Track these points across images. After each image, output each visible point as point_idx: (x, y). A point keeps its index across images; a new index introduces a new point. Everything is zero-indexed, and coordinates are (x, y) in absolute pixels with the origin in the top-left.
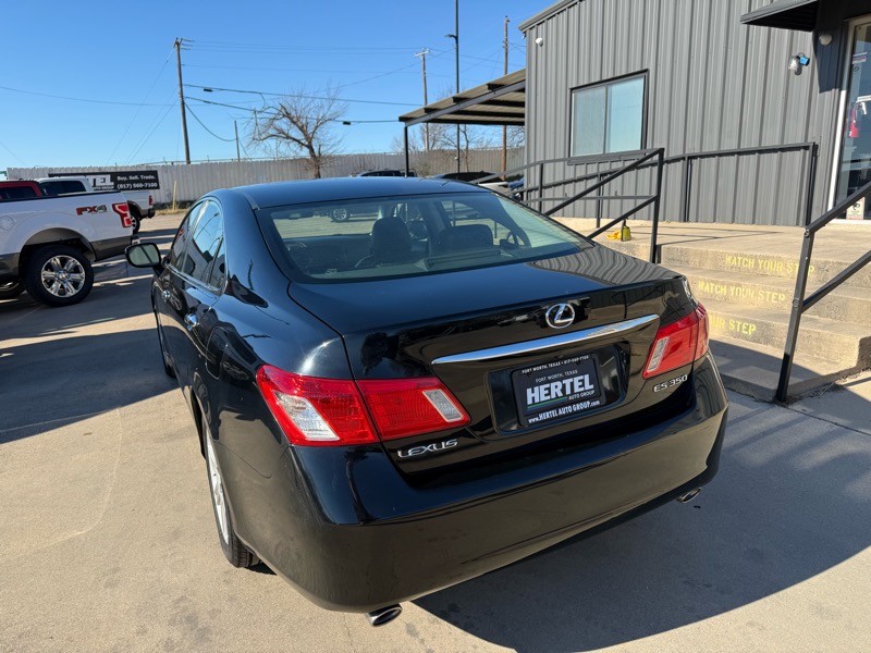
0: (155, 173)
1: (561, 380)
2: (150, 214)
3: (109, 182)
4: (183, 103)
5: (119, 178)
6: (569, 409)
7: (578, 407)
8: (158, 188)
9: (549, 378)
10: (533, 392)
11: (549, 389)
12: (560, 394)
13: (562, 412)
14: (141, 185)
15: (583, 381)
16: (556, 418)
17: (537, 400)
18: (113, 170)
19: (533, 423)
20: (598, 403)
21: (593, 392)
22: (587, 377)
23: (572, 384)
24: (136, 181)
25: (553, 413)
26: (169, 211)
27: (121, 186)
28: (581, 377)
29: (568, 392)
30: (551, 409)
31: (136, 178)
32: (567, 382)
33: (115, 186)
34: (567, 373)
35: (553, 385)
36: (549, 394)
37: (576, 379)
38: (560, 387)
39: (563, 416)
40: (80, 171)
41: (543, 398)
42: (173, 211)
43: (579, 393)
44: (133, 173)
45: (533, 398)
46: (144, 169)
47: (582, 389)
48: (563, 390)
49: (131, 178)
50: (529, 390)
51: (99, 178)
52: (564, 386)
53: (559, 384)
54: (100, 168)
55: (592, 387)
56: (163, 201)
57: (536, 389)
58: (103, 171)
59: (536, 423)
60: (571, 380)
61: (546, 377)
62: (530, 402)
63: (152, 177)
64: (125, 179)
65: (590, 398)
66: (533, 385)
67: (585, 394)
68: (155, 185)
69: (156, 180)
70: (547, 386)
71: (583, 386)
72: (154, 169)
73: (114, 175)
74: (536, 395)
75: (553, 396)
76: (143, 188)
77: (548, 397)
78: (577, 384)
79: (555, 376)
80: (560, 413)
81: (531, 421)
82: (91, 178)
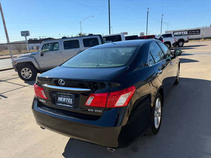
0: (199, 30)
1: (66, 98)
3: (187, 33)
5: (190, 32)
7: (67, 106)
8: (200, 34)
11: (63, 99)
12: (65, 101)
13: (64, 105)
14: (195, 33)
15: (70, 100)
16: (62, 106)
17: (60, 100)
18: (189, 30)
20: (72, 107)
21: (72, 104)
22: (71, 99)
23: (68, 100)
24: (194, 33)
26: (201, 40)
27: (190, 34)
28: (70, 99)
29: (67, 101)
30: (62, 104)
31: (194, 31)
32: (67, 99)
33: (188, 34)
35: (64, 98)
36: (63, 100)
37: (69, 99)
38: (65, 99)
39: (64, 106)
40: (180, 31)
41: (61, 100)
42: (202, 40)
43: (69, 102)
46: (197, 29)
47: (70, 102)
48: (66, 100)
49: (193, 32)
50: (59, 97)
51: (185, 32)
52: (66, 99)
53: (65, 98)
54: (185, 30)
55: (72, 102)
56: (200, 38)
57: (60, 98)
58: (186, 30)
60: (68, 99)
61: (63, 96)
62: (59, 100)
63: (199, 31)
67: (70, 103)
68: (199, 33)
69: (200, 32)
70: (63, 98)
71: (70, 101)
72: (199, 29)
73: (188, 31)
74: (60, 99)
75: (63, 101)
76: (196, 34)
77: (62, 101)
78: (69, 100)
79: (65, 96)
81: (57, 104)
82: (183, 32)
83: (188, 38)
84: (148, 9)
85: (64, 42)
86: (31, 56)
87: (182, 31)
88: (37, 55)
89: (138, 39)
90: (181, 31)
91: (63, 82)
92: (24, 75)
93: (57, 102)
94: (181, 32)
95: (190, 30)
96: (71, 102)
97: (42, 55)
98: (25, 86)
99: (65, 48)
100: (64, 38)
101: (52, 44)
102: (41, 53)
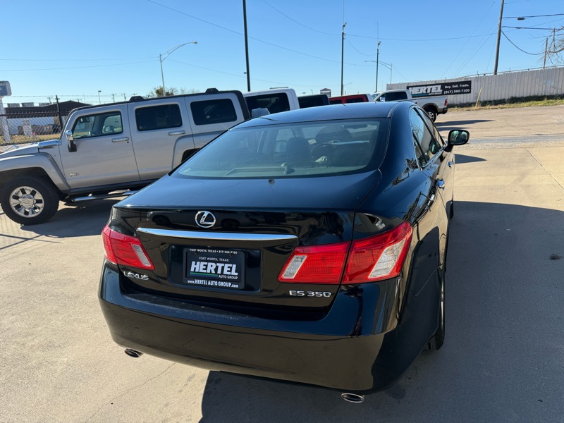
0: (469, 83)
1: (216, 262)
2: (444, 112)
3: (440, 90)
4: (500, 31)
5: (446, 87)
6: (215, 283)
7: (222, 284)
8: (470, 92)
9: (208, 259)
10: (196, 264)
11: (207, 266)
12: (213, 272)
13: (211, 283)
14: (459, 91)
15: (231, 268)
16: (205, 286)
17: (197, 270)
18: (443, 82)
19: (190, 284)
20: (237, 286)
21: (237, 278)
22: (234, 266)
23: (223, 268)
24: (456, 89)
25: (205, 282)
26: (473, 108)
27: (446, 92)
28: (230, 265)
29: (219, 272)
30: (204, 279)
31: (457, 86)
32: (220, 265)
33: (443, 92)
34: (221, 259)
35: (210, 264)
36: (206, 269)
37: (227, 265)
38: (214, 267)
39: (210, 286)
40: (424, 84)
41: (201, 271)
42: (476, 108)
43: (227, 275)
44: (455, 83)
45: (195, 268)
46: (463, 80)
47: (229, 273)
48: (216, 269)
49: (453, 86)
50: (193, 263)
51: (434, 87)
52: (217, 267)
53: (214, 265)
54: (436, 81)
55: (237, 274)
56: (471, 101)
57: (198, 263)
58: (437, 83)
59: (192, 284)
60: (223, 265)
61: (207, 258)
62: (192, 270)
63: (467, 85)
64: (450, 87)
65: (233, 281)
66: (196, 261)
67: (230, 277)
68: (468, 90)
69: (470, 88)
70: (206, 263)
71: (230, 271)
72: (469, 80)
73: (443, 85)
74: (198, 267)
75: (209, 271)
76: (460, 93)
77: (205, 271)
78: (226, 269)
79: (213, 259)
80: (209, 283)
81: (189, 282)
82: (429, 88)
83: (446, 102)
84: (344, 26)
85: (137, 110)
86: (39, 153)
87: (428, 84)
88: (56, 148)
89: (328, 104)
90: (426, 86)
91: (209, 219)
92: (18, 207)
93: (186, 276)
94: (425, 88)
95: (447, 82)
96: (234, 273)
97: (73, 148)
98: (27, 239)
99: (141, 127)
100: (136, 99)
101: (97, 117)
102: (72, 142)
